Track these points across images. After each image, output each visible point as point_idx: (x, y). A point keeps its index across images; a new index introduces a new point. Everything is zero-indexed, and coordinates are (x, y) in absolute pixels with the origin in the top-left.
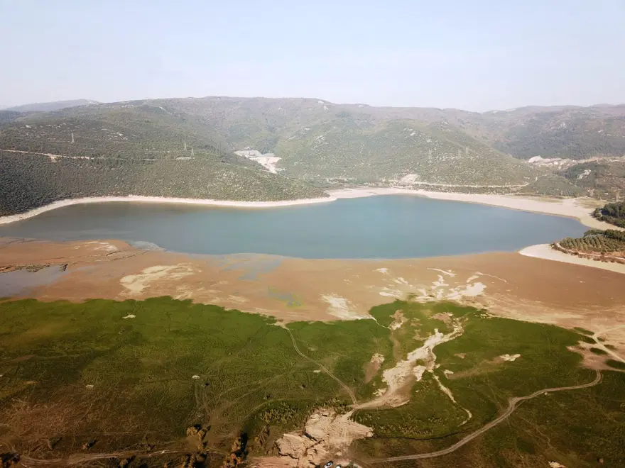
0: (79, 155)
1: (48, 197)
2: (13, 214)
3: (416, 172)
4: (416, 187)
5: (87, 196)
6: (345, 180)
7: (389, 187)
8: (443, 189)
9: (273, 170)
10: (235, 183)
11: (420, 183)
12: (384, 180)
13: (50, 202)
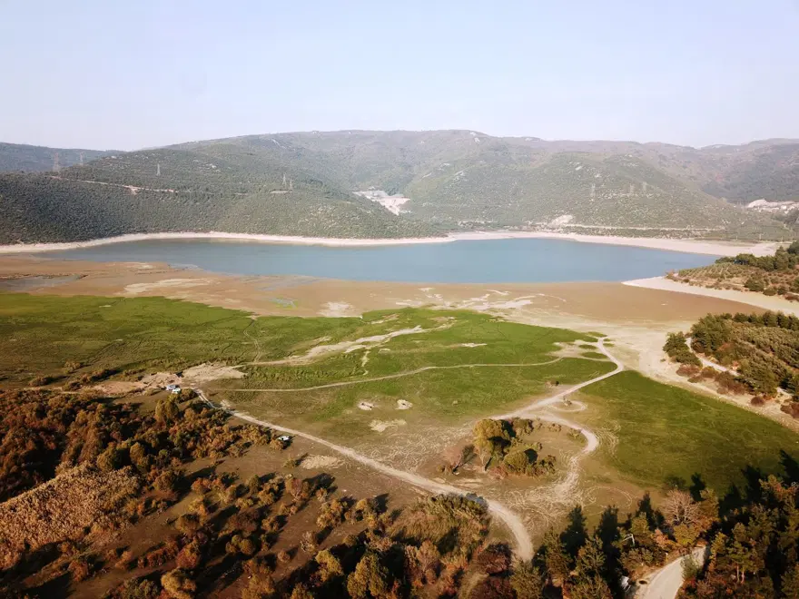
0: (163, 187)
1: (118, 229)
2: (71, 241)
3: (571, 212)
4: (567, 230)
5: (164, 231)
6: (483, 222)
7: (533, 230)
9: (396, 212)
10: (330, 218)
11: (572, 225)
12: (530, 223)
13: (120, 234)
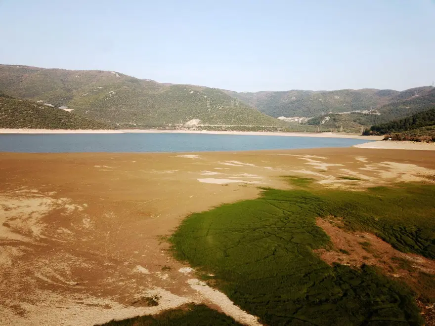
3: (197, 118)
6: (135, 124)
7: (175, 129)
8: (223, 129)
11: (203, 125)
12: (170, 125)
